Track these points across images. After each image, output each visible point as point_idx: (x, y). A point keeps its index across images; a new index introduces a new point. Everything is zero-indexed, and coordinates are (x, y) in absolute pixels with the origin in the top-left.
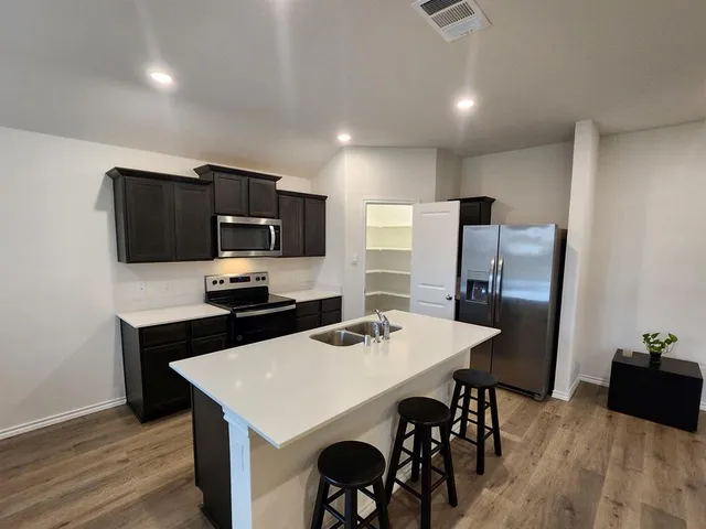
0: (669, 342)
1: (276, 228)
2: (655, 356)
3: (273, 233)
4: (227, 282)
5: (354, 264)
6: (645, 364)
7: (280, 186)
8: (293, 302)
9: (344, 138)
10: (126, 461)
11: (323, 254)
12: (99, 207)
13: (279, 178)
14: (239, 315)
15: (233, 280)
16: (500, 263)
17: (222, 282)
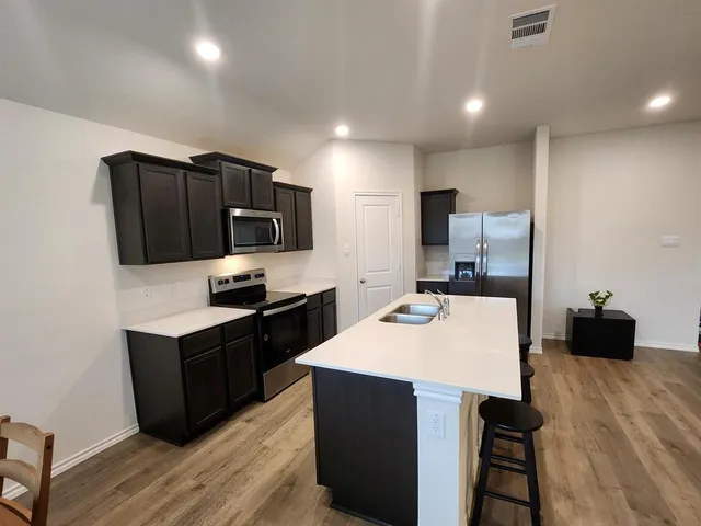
0: (607, 297)
1: (278, 221)
2: (599, 309)
3: (277, 225)
4: (231, 280)
6: (592, 315)
7: (277, 177)
8: (303, 296)
9: (342, 130)
13: (276, 169)
14: (266, 314)
15: (237, 278)
16: (485, 246)
17: (227, 281)
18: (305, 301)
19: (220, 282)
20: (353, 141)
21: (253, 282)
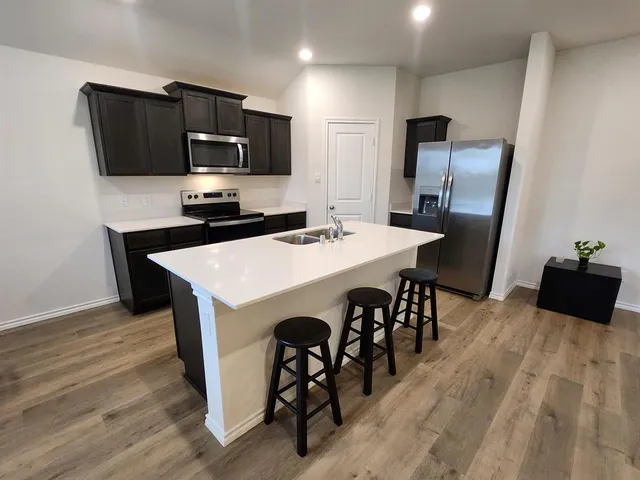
0: (597, 248)
1: (244, 146)
2: (584, 261)
3: (241, 151)
4: (201, 197)
5: (318, 182)
6: (574, 268)
7: (247, 105)
8: (261, 215)
9: (306, 54)
10: (122, 342)
11: (288, 172)
12: (77, 122)
13: (245, 97)
14: (212, 225)
15: (206, 195)
16: (450, 179)
17: (196, 197)
18: (262, 219)
19: (190, 197)
20: (316, 65)
21: (225, 199)
